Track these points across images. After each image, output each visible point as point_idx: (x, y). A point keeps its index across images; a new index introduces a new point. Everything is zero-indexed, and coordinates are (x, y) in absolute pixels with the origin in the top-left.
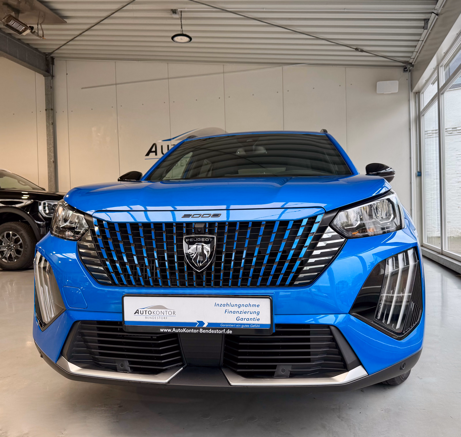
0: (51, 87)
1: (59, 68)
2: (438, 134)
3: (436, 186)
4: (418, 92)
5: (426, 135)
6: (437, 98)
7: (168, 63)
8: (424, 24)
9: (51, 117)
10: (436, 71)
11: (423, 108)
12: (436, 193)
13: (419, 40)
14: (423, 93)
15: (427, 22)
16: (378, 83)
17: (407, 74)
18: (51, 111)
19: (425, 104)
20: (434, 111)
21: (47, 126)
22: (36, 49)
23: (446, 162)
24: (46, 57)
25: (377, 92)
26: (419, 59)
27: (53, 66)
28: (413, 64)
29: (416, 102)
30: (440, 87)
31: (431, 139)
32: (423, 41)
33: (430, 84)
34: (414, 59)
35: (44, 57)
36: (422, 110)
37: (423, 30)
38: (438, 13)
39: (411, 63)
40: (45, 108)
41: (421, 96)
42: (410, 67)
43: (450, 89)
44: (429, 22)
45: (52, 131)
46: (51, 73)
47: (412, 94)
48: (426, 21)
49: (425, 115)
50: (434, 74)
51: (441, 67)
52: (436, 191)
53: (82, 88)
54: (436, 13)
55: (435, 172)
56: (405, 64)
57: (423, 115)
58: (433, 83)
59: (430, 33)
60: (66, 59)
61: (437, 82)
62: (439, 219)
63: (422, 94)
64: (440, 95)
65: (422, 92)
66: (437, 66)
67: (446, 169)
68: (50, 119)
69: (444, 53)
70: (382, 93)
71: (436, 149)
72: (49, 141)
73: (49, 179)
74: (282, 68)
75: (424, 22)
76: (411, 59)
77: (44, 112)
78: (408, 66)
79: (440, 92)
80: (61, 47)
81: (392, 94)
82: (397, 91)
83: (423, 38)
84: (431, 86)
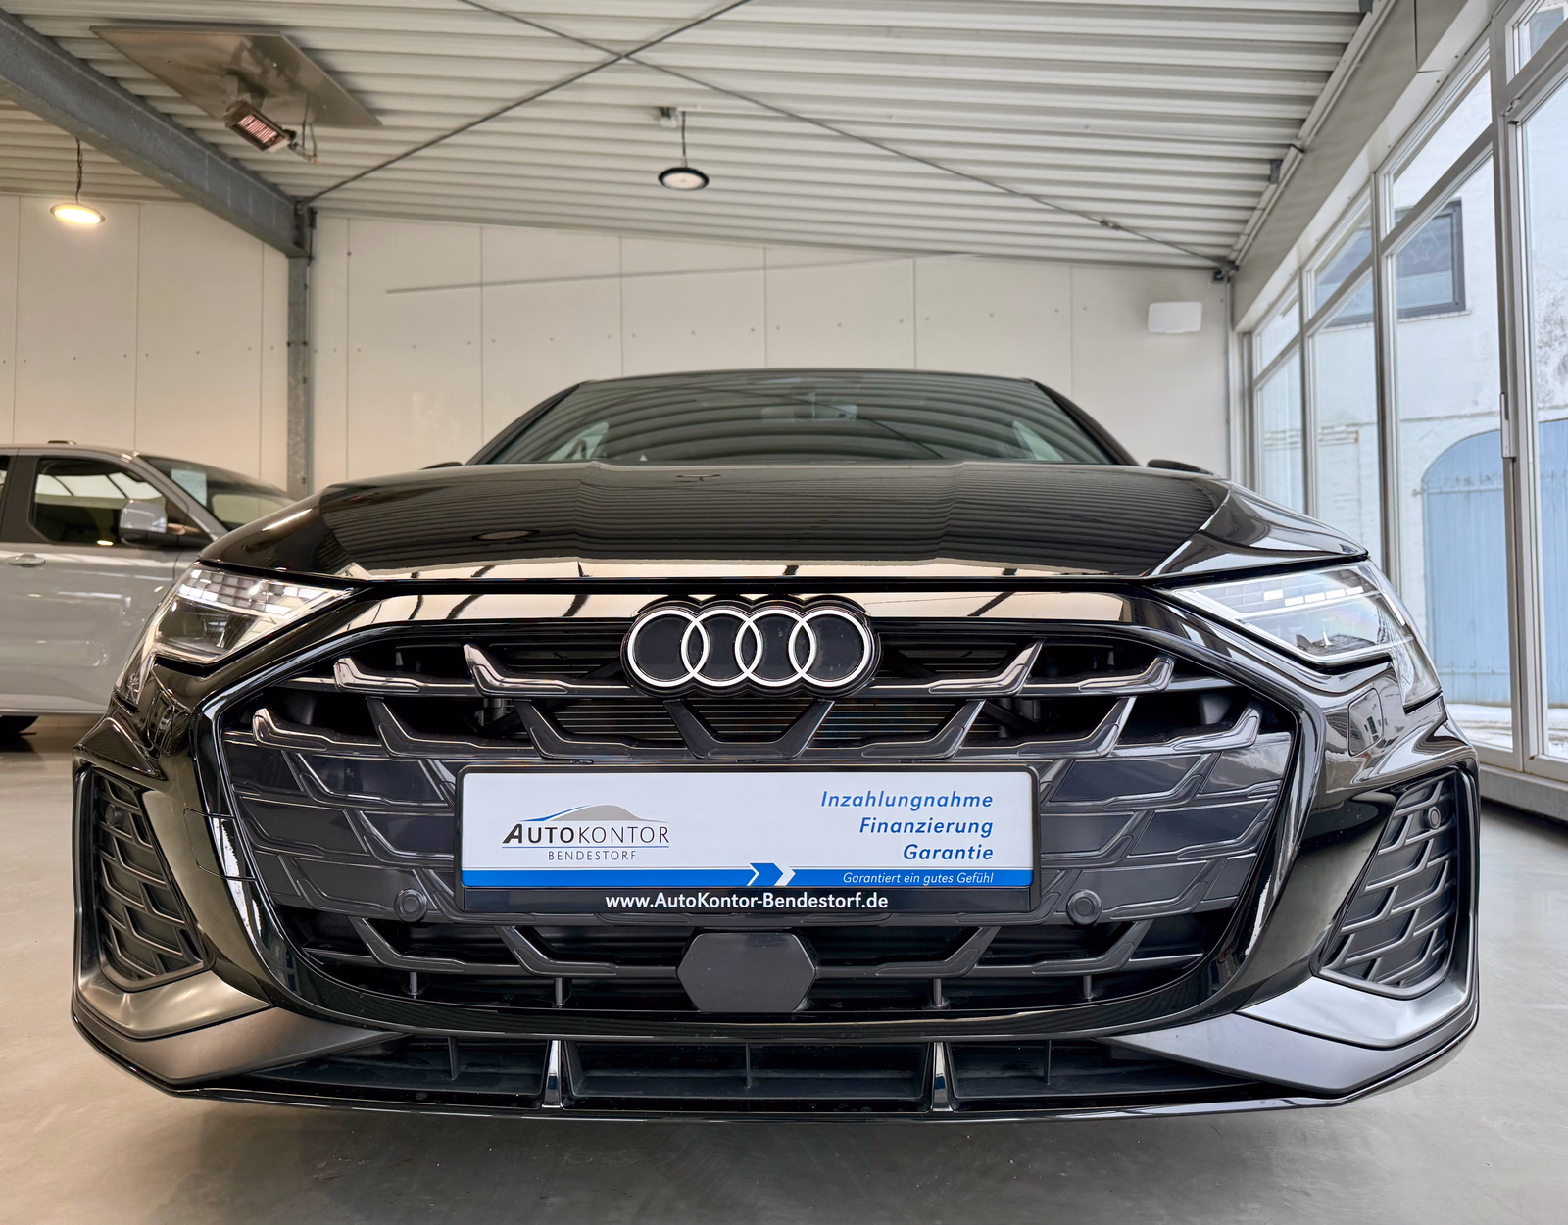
0: (305, 285)
1: (330, 237)
2: (1301, 439)
4: (1248, 334)
5: (1268, 443)
6: (1297, 347)
7: (621, 238)
8: (1271, 170)
9: (300, 363)
10: (1296, 283)
11: (1259, 372)
13: (1255, 208)
14: (1260, 334)
16: (1152, 307)
17: (1222, 289)
18: (302, 347)
19: (1267, 362)
20: (1289, 379)
21: (289, 384)
22: (275, 187)
24: (296, 209)
25: (1150, 329)
26: (1252, 253)
27: (313, 229)
28: (1237, 262)
29: (1243, 358)
30: (1306, 320)
32: (1264, 210)
34: (1240, 251)
35: (292, 207)
36: (1259, 376)
37: (1267, 183)
39: (1232, 262)
40: (285, 340)
41: (1256, 341)
42: (1228, 272)
43: (1327, 327)
44: (1282, 167)
45: (302, 399)
46: (308, 250)
47: (1232, 336)
48: (1274, 166)
49: (1265, 389)
50: (1292, 287)
51: (1307, 273)
53: (389, 292)
56: (1216, 262)
57: (1261, 389)
58: (1284, 313)
60: (351, 216)
61: (1296, 308)
63: (1257, 337)
64: (1306, 340)
65: (1257, 332)
66: (1297, 270)
68: (299, 368)
70: (1162, 331)
72: (294, 427)
74: (914, 262)
76: (1233, 252)
77: (285, 349)
78: (1225, 269)
79: (1307, 331)
80: (344, 183)
81: (1186, 334)
82: (1197, 327)
83: (1266, 202)
84: (1280, 317)
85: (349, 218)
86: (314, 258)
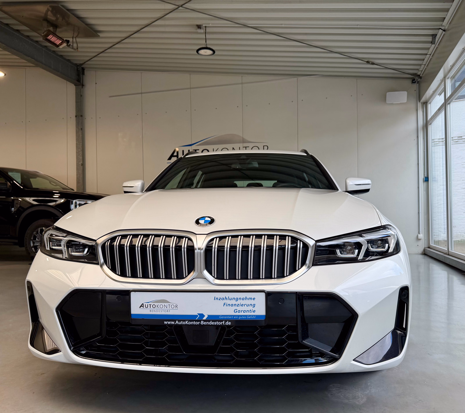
0: (81, 95)
1: (89, 77)
2: (444, 142)
3: (442, 191)
4: (426, 103)
5: (433, 144)
6: (444, 107)
7: (190, 74)
8: (432, 39)
9: (80, 123)
10: (443, 83)
11: (430, 118)
12: (442, 198)
13: (427, 54)
14: (430, 103)
16: (388, 93)
17: (415, 86)
18: (80, 117)
19: (432, 114)
20: (441, 120)
21: (76, 131)
22: (69, 61)
23: (452, 170)
24: (77, 68)
25: (387, 102)
26: (427, 71)
27: (84, 76)
28: (421, 76)
29: (423, 112)
30: (447, 98)
31: (438, 147)
32: (430, 55)
33: (437, 95)
35: (76, 68)
36: (430, 119)
37: (431, 44)
38: (445, 29)
39: (419, 75)
40: (75, 115)
41: (429, 106)
42: (418, 79)
43: (455, 100)
44: (437, 37)
45: (81, 136)
46: (82, 83)
47: (419, 104)
48: (433, 37)
49: (432, 124)
50: (441, 85)
51: (448, 79)
52: (442, 197)
53: (110, 97)
55: (442, 179)
56: (413, 76)
57: (431, 124)
58: (440, 94)
59: (437, 47)
60: (96, 70)
61: (443, 93)
62: (446, 223)
63: (429, 104)
64: (447, 105)
66: (444, 78)
67: (452, 176)
68: (80, 125)
69: (451, 66)
70: (392, 103)
71: (443, 157)
72: (78, 146)
73: (78, 180)
74: (297, 79)
75: (431, 37)
76: (419, 72)
77: (74, 119)
78: (416, 78)
79: (447, 102)
80: (92, 58)
81: (401, 104)
82: (405, 101)
83: (431, 52)
84: (438, 96)
85: (96, 71)
86: (84, 86)
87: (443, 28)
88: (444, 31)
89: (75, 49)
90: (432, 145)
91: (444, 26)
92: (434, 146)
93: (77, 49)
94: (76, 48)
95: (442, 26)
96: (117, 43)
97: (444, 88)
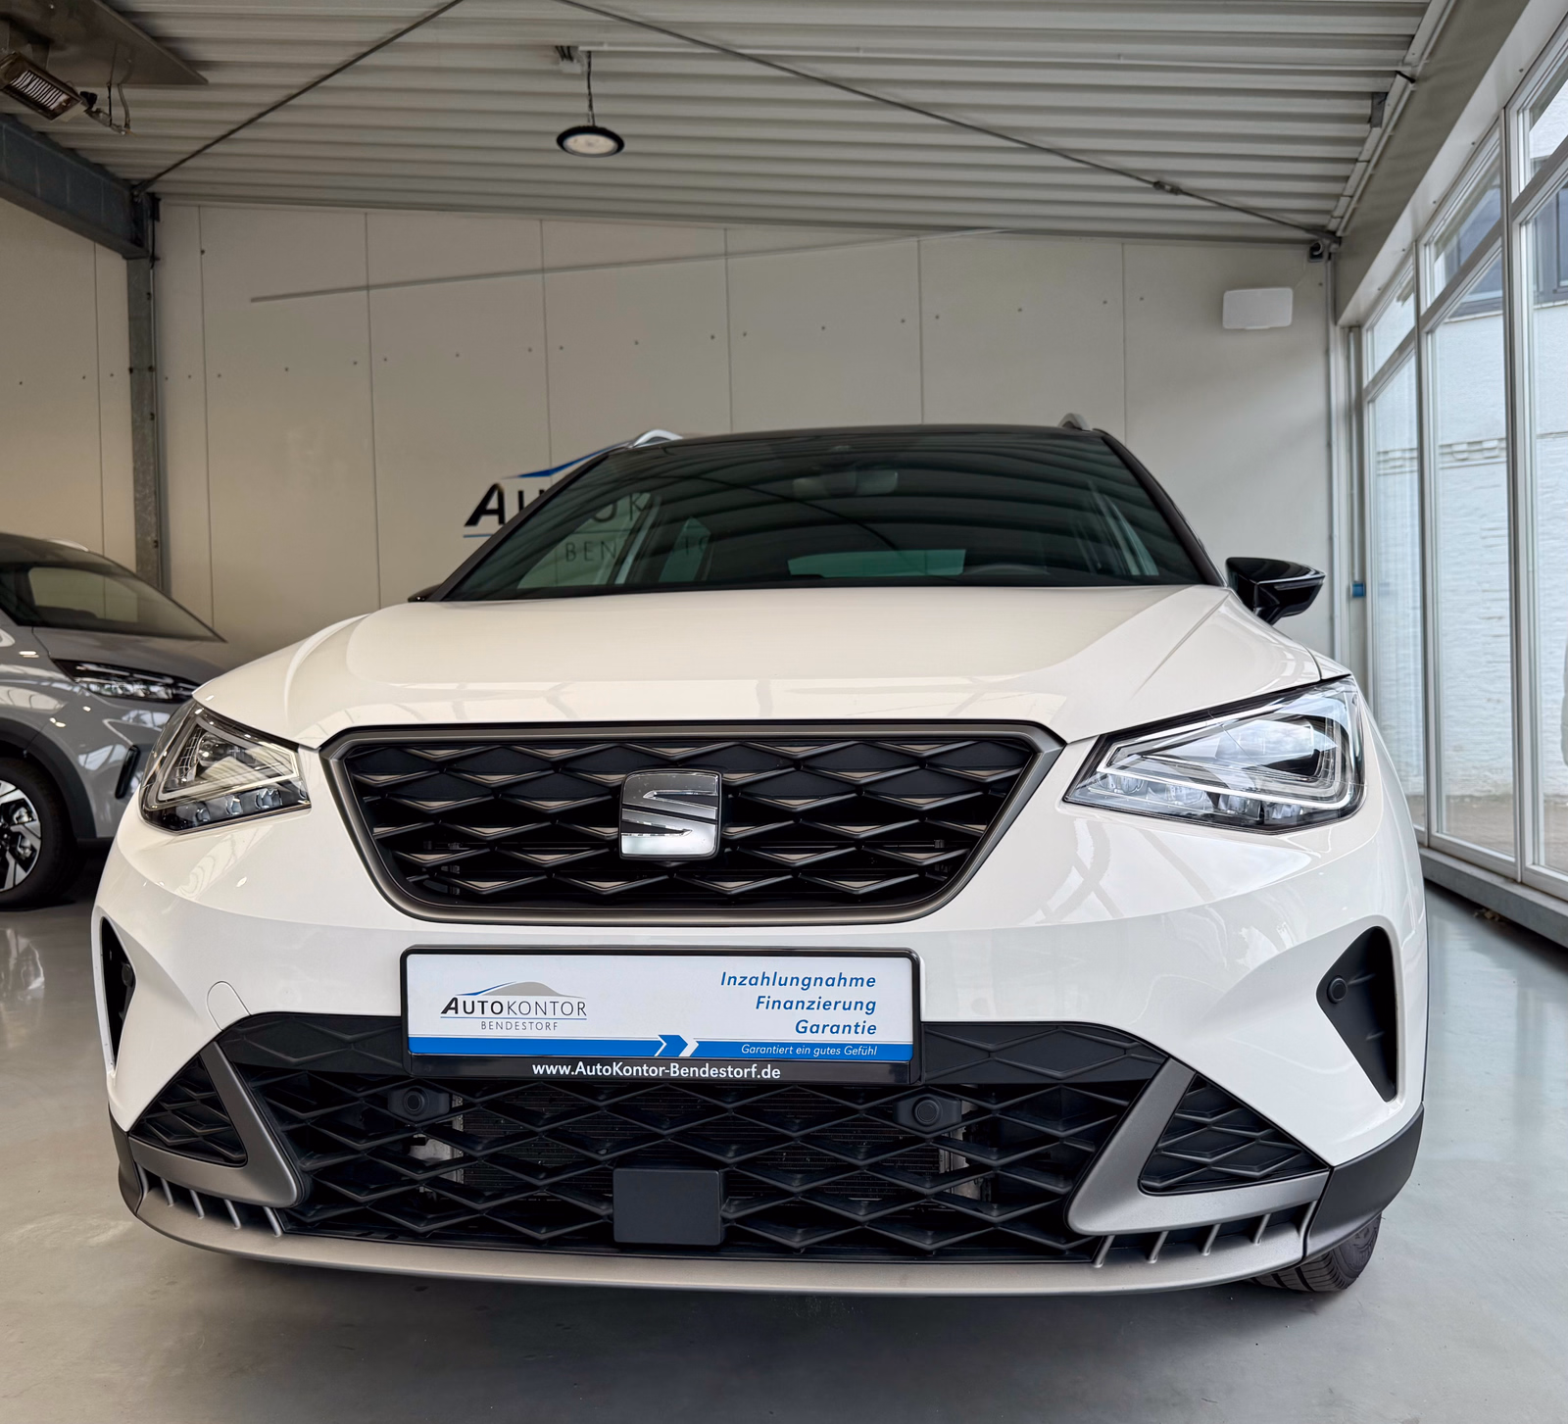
0: (149, 294)
1: (177, 232)
2: (1415, 462)
4: (1355, 327)
5: (1382, 466)
6: (1413, 345)
8: (1371, 109)
9: (146, 395)
11: (1371, 378)
13: (1356, 161)
14: (1372, 328)
15: (1380, 102)
16: (1228, 295)
17: (1321, 268)
18: (148, 374)
19: (1380, 363)
21: (134, 422)
22: (100, 168)
24: (132, 196)
25: (1226, 326)
26: (1357, 221)
27: (156, 225)
28: (1339, 234)
29: (1348, 358)
30: (1423, 310)
31: (1398, 478)
32: (1369, 161)
33: (1395, 299)
34: (1342, 218)
35: (127, 193)
36: (1370, 383)
37: (1368, 126)
38: (1413, 75)
39: (1333, 233)
40: (127, 366)
41: (1367, 338)
42: (1329, 246)
44: (1388, 101)
45: (150, 440)
46: (151, 251)
47: (1335, 330)
48: (1376, 101)
49: (1377, 401)
50: (1406, 267)
51: (1425, 245)
53: (254, 300)
54: (1406, 74)
56: (1314, 234)
57: (1373, 401)
58: (1403, 298)
59: (1390, 137)
60: (199, 202)
61: (1413, 295)
63: (1367, 331)
64: (1423, 336)
65: (1368, 324)
66: (1411, 244)
68: (146, 402)
69: (1434, 202)
70: (1240, 327)
71: (1410, 510)
72: (141, 476)
74: (919, 241)
75: (1369, 103)
76: (1333, 220)
77: (123, 381)
78: (1324, 242)
79: (1424, 327)
80: (182, 161)
81: (1271, 330)
82: (1288, 321)
83: (1370, 152)
84: (1396, 305)
85: (199, 206)
86: (158, 259)
87: (1406, 70)
88: (1412, 80)
89: (118, 127)
90: (1379, 472)
91: (1409, 64)
92: (1385, 475)
93: (127, 125)
94: (123, 124)
95: (1403, 62)
96: (273, 109)
97: (1412, 278)
